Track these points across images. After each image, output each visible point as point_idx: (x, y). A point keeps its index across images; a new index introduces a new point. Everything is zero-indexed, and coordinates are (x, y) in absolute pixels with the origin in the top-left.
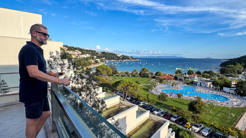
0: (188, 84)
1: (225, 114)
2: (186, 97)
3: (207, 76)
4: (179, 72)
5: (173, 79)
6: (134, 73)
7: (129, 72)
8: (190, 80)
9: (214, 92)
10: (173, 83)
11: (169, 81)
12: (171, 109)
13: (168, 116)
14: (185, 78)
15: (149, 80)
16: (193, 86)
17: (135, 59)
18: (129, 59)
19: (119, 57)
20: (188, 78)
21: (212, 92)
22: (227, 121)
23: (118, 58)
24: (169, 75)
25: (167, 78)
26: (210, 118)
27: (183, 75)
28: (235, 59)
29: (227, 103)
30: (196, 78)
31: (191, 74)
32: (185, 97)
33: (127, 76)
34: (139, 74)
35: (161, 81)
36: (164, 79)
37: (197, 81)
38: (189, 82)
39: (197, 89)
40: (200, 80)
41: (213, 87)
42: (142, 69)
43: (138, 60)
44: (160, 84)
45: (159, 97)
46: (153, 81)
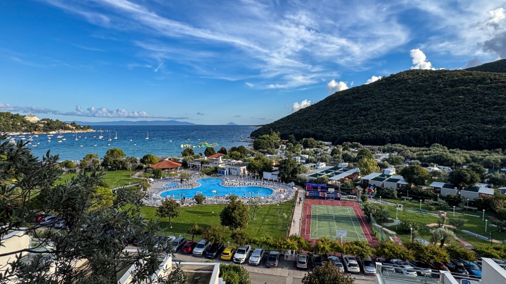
0: (210, 175)
1: (274, 216)
2: (211, 201)
3: (236, 156)
4: (190, 153)
5: (179, 167)
6: (89, 163)
7: (73, 161)
8: (212, 166)
9: (252, 183)
10: (181, 176)
11: (173, 173)
12: (191, 232)
13: (186, 247)
14: (202, 163)
15: (129, 176)
16: (218, 176)
17: (84, 128)
18: (68, 129)
19: (32, 124)
20: (207, 163)
21: (249, 183)
22: (279, 228)
23: (33, 127)
24: (170, 159)
25: (168, 167)
26: (256, 229)
27: (198, 157)
28: (267, 125)
29: (273, 198)
30: (221, 162)
31: (211, 155)
32: (209, 199)
33: (68, 172)
34: (103, 165)
35: (157, 175)
36: (163, 169)
37: (222, 167)
38: (211, 170)
39: (226, 182)
40: (228, 164)
41: (249, 174)
42: (108, 152)
43: (92, 130)
44: (155, 181)
45: (161, 210)
46: (139, 176)
